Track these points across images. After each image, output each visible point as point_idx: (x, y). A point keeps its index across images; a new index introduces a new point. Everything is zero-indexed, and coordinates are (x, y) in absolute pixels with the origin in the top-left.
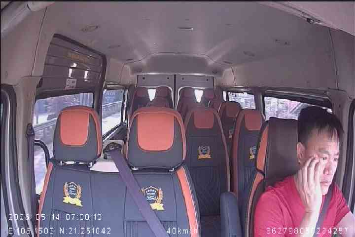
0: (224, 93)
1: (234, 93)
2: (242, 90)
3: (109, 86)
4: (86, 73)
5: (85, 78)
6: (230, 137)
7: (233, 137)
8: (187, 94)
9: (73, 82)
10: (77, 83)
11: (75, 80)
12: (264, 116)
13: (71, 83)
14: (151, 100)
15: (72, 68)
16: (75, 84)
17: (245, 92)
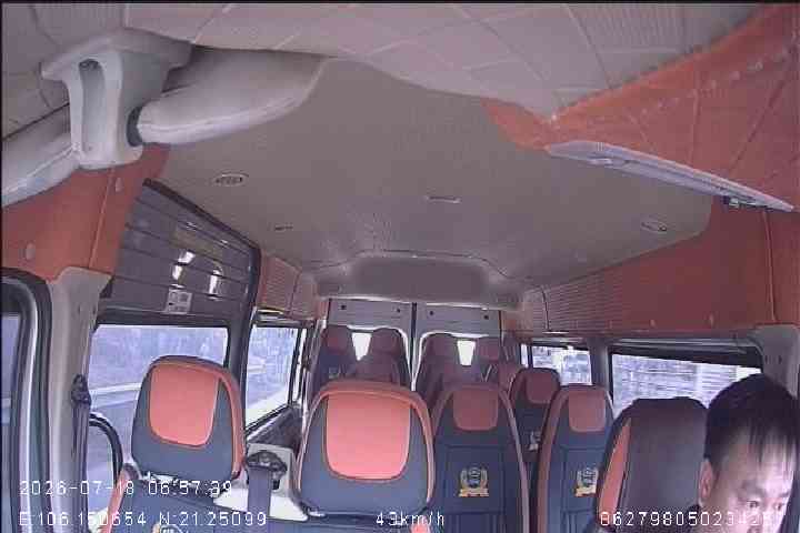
0: (524, 348)
1: (546, 349)
2: (564, 340)
3: (263, 318)
4: (214, 280)
5: (211, 292)
6: (535, 446)
7: (540, 449)
8: (439, 350)
9: (184, 298)
10: (192, 303)
11: (190, 295)
12: (609, 398)
13: (178, 300)
14: (359, 359)
15: (181, 264)
16: (188, 303)
17: (569, 344)
